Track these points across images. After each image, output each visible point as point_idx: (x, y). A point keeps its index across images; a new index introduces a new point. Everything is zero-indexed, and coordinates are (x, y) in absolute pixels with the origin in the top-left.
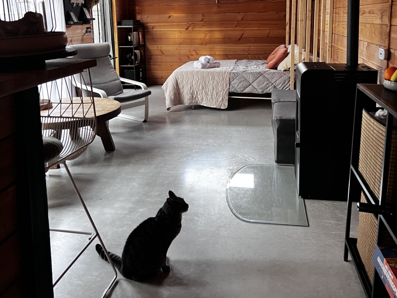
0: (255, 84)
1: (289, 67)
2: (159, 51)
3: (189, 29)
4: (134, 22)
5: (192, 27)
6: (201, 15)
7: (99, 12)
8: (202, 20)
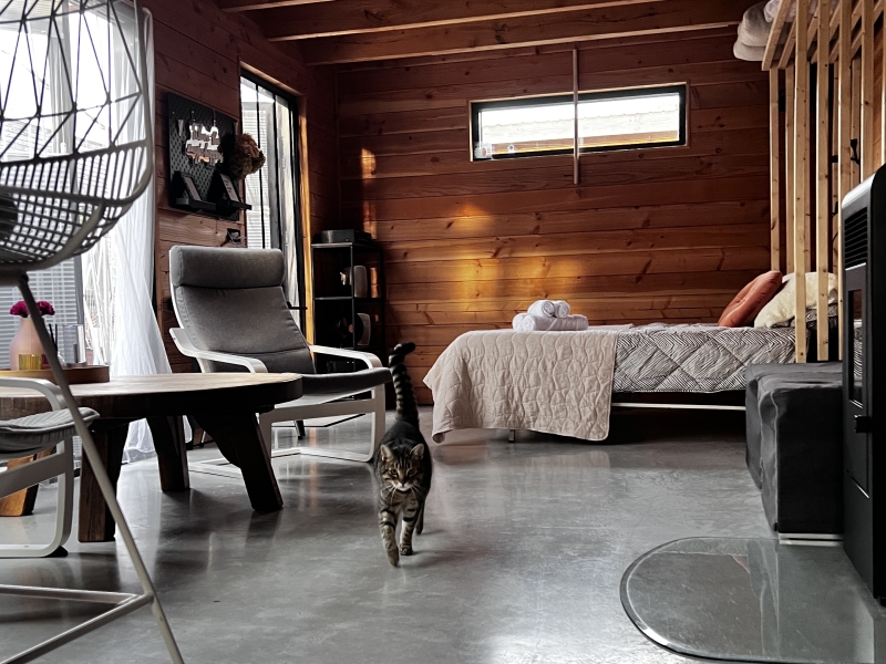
0: (690, 366)
1: (789, 317)
2: (421, 316)
3: (501, 256)
4: (356, 236)
5: (508, 250)
6: (534, 217)
7: (266, 208)
8: (536, 230)
